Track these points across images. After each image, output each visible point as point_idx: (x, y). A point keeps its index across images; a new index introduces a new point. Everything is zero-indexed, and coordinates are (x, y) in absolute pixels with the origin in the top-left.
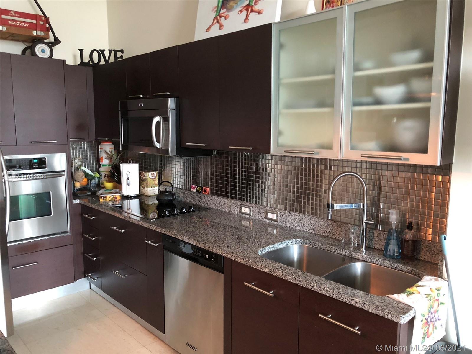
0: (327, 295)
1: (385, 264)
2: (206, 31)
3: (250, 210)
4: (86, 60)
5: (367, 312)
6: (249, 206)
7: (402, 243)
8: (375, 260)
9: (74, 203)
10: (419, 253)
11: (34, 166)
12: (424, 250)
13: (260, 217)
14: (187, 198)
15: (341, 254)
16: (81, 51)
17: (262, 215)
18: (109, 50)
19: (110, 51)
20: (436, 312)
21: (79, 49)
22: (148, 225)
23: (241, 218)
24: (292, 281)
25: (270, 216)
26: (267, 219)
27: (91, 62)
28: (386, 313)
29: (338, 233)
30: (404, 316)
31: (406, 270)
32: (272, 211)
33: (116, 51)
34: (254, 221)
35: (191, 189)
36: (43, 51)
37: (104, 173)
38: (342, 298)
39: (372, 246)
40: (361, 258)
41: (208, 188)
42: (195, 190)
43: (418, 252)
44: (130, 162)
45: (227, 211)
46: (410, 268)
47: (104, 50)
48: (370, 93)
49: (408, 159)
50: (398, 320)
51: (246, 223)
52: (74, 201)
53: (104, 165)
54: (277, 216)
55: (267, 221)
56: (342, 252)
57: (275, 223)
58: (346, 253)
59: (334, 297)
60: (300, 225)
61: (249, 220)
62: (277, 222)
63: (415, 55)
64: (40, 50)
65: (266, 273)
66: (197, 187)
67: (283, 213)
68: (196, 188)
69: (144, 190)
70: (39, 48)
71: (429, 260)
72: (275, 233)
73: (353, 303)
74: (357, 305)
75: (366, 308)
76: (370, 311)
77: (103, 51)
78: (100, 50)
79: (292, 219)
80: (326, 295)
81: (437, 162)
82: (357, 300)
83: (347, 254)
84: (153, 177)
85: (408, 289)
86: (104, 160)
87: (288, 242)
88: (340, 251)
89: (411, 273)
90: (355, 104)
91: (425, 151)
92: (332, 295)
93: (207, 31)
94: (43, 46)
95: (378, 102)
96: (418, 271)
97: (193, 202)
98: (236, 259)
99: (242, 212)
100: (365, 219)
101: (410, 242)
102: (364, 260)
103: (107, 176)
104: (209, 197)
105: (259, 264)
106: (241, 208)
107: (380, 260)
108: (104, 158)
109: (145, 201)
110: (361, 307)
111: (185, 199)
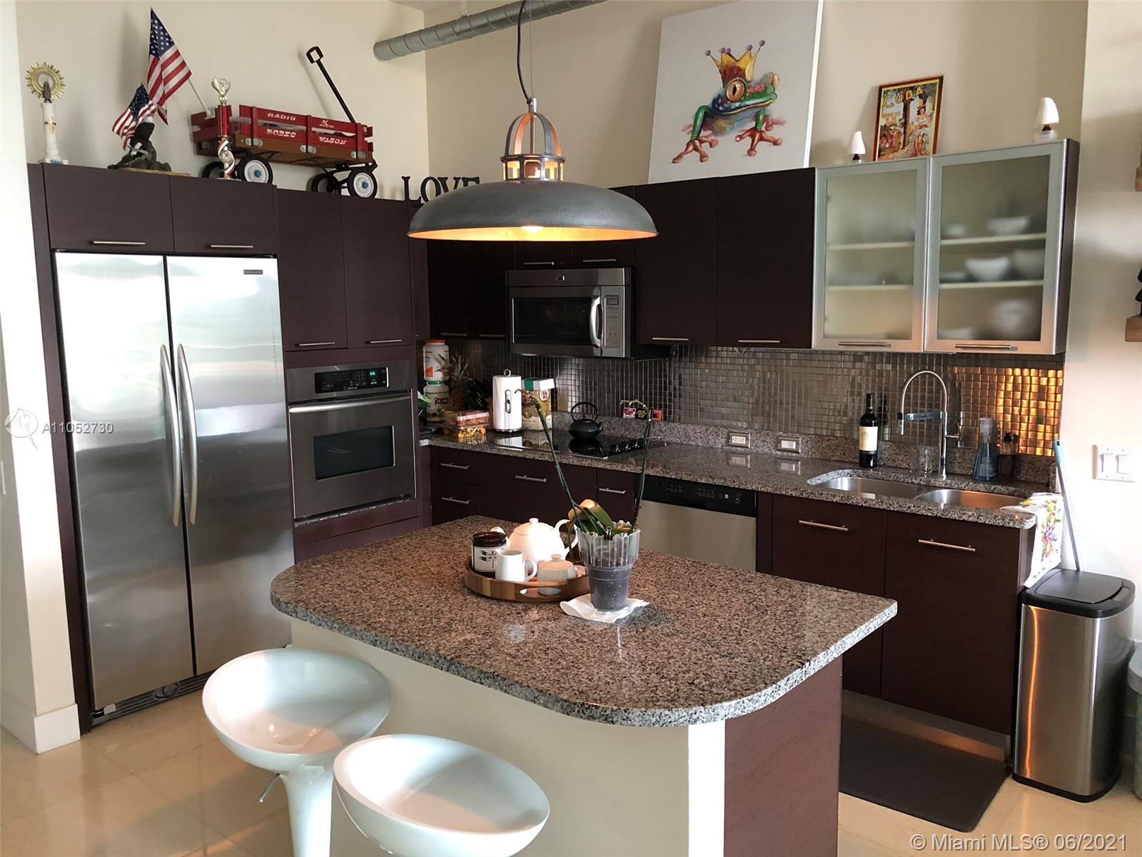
0: (929, 514)
1: (978, 487)
2: (673, 162)
3: (747, 439)
4: (414, 195)
5: (984, 524)
6: (744, 433)
7: (997, 459)
8: (963, 485)
9: (422, 445)
10: (1019, 472)
11: (372, 383)
12: (1026, 467)
13: (766, 449)
14: (617, 430)
15: (913, 483)
16: (406, 179)
17: (769, 445)
18: (454, 178)
19: (457, 179)
20: (1053, 529)
21: (403, 178)
22: (604, 465)
23: (728, 455)
24: (877, 506)
25: (785, 444)
26: (779, 450)
27: (422, 199)
28: (1008, 521)
29: (900, 459)
30: (1028, 521)
31: (1006, 491)
32: (788, 437)
33: (466, 180)
34: (756, 457)
35: (624, 414)
36: (365, 185)
37: (436, 396)
38: (950, 515)
39: (952, 471)
40: (943, 485)
41: (659, 410)
42: (633, 416)
43: (1018, 470)
44: (507, 374)
45: (700, 444)
46: (1012, 489)
47: (447, 178)
48: (961, 267)
49: (1015, 349)
50: (1022, 525)
51: (736, 460)
52: (421, 441)
53: (431, 383)
54: (797, 444)
55: (779, 453)
56: (914, 481)
57: (794, 454)
58: (921, 480)
59: (939, 515)
60: (839, 454)
61: (744, 454)
62: (797, 452)
63: (1022, 222)
64: (360, 185)
65: (836, 503)
66: (637, 411)
67: (808, 439)
68: (634, 413)
69: (530, 421)
70: (359, 179)
71: (1033, 480)
72: (794, 470)
73: (965, 517)
74: (970, 519)
75: (982, 520)
76: (987, 522)
77: (444, 180)
78: (439, 178)
79: (824, 445)
80: (927, 516)
81: (1052, 351)
82: (970, 513)
83: (921, 482)
84: (546, 399)
85: (1021, 503)
86: (434, 374)
87: (832, 474)
88: (911, 479)
89: (1013, 495)
90: (942, 281)
91: (1036, 337)
92: (935, 513)
93: (675, 161)
94: (364, 176)
95: (971, 278)
96: (1023, 490)
97: (630, 436)
98: (784, 493)
99: (730, 444)
100: (946, 433)
101: (1009, 457)
102: (948, 486)
103: (439, 401)
104: (663, 424)
105: (824, 493)
106: (729, 438)
107: (971, 484)
108: (435, 369)
109: (531, 441)
110: (976, 520)
111: (612, 431)
